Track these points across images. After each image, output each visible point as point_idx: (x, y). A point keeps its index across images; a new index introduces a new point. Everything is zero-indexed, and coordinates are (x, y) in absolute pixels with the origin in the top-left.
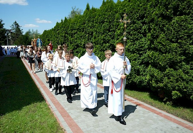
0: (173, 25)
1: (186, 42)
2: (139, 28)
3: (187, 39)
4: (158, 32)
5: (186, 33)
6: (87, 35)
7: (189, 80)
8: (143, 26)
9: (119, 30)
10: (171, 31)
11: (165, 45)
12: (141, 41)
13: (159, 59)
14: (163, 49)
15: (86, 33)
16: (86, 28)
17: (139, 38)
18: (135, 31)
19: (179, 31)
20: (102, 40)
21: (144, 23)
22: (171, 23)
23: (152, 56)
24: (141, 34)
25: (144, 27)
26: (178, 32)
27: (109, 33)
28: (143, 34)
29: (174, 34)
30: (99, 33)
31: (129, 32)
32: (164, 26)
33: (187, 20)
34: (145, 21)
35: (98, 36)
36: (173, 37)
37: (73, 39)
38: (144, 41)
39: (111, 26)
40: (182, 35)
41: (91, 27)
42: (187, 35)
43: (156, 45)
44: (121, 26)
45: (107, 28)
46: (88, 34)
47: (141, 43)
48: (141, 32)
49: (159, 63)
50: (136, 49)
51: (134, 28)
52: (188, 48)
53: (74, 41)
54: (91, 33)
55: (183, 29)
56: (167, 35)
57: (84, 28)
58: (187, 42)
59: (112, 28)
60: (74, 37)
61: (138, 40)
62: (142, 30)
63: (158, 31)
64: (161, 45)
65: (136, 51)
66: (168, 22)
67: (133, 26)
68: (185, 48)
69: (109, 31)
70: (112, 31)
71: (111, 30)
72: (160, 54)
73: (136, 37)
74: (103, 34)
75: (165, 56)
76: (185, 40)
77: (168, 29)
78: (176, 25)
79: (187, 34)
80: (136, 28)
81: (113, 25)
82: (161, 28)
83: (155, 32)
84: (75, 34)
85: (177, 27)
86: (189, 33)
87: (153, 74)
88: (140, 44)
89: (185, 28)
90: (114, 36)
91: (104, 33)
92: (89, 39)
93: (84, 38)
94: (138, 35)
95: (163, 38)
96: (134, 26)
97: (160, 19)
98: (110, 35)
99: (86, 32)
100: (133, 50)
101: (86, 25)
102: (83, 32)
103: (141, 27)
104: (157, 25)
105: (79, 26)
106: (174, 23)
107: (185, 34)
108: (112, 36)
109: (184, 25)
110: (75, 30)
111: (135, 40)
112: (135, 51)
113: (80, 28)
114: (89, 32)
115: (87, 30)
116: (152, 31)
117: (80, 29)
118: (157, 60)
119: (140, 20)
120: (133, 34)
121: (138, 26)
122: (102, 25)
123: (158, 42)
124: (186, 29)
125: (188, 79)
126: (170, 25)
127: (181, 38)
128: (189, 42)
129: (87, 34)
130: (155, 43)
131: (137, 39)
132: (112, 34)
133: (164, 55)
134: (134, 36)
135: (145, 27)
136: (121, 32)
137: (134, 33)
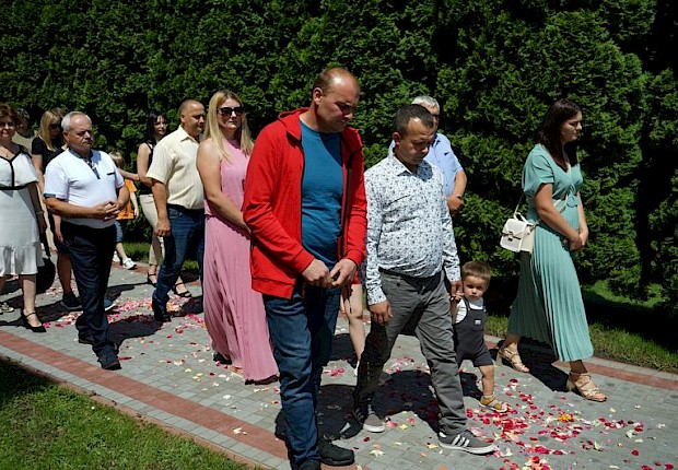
0: (548, 42)
1: (592, 101)
2: (391, 45)
3: (594, 91)
4: (498, 64)
5: (592, 72)
6: (104, 62)
7: (599, 229)
8: (402, 37)
9: (300, 46)
10: (545, 64)
11: (525, 113)
12: (397, 96)
13: (498, 163)
14: (515, 127)
15: (95, 54)
16: (95, 30)
17: (389, 83)
18: (375, 54)
19: (572, 63)
20: (200, 86)
21: (405, 25)
22: (542, 33)
23: (472, 154)
24: (395, 67)
25: (405, 39)
26: (566, 66)
27: (236, 59)
28: (401, 66)
29: (554, 74)
30: (182, 54)
31: (351, 59)
32: (517, 42)
33: (591, 25)
34: (409, 16)
35: (180, 71)
36: (551, 84)
37: (8, 80)
38: (408, 93)
39: (240, 25)
40: (580, 77)
41: (119, 25)
42: (594, 80)
43: (489, 111)
44: (313, 33)
45: (225, 35)
46: (110, 56)
47: (398, 101)
48: (395, 58)
49: (500, 176)
50: (379, 125)
51: (373, 42)
52: (598, 122)
53: (15, 89)
54: (122, 54)
55: (581, 57)
56: (529, 78)
57: (85, 30)
58: (597, 103)
59: (245, 36)
60: (9, 69)
61: (385, 92)
62: (399, 52)
63: (494, 59)
64: (506, 110)
65: (379, 135)
66: (533, 31)
67: (364, 36)
68: (590, 122)
69: (235, 50)
70: (246, 49)
71: (241, 45)
72: (501, 143)
73: (376, 81)
74: (207, 60)
75: (522, 151)
76: (588, 93)
77: (533, 56)
78: (559, 41)
79: (595, 76)
80: (379, 41)
81: (248, 24)
82: (507, 50)
83: (483, 62)
84: (13, 53)
85: (564, 50)
86: (603, 73)
87: (477, 216)
88: (395, 105)
89: (589, 55)
90: (254, 72)
91: (210, 56)
92: (114, 80)
93: (89, 77)
94: (387, 70)
95: (515, 85)
96: (370, 34)
97: (502, 17)
98: (239, 68)
99: (98, 49)
100: (368, 130)
101: (92, 13)
102: (78, 45)
103: (396, 39)
104: (489, 39)
105: (56, 19)
106: (553, 34)
107: (589, 76)
108: (244, 70)
109: (586, 43)
110: (14, 32)
111: (375, 91)
112: (377, 132)
113: (62, 29)
114: (114, 47)
115: (103, 38)
116: (474, 61)
117: (61, 34)
118: (493, 166)
119: (391, 11)
120: (367, 67)
121: (385, 37)
122: (196, 23)
123: (497, 102)
124: (592, 58)
125: (596, 227)
126: (538, 40)
127: (574, 88)
128: (600, 103)
129: (100, 58)
130: (484, 104)
131: (383, 89)
132: (246, 62)
133: (519, 146)
134: (371, 73)
135: (413, 42)
136: (316, 57)
137: (371, 61)
